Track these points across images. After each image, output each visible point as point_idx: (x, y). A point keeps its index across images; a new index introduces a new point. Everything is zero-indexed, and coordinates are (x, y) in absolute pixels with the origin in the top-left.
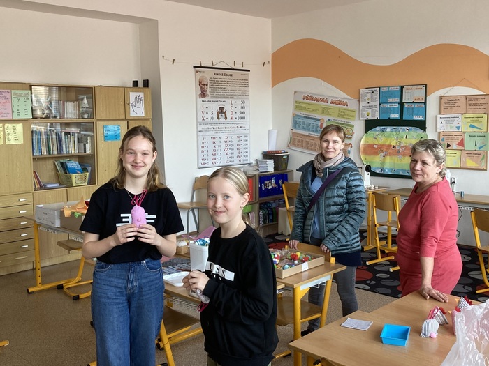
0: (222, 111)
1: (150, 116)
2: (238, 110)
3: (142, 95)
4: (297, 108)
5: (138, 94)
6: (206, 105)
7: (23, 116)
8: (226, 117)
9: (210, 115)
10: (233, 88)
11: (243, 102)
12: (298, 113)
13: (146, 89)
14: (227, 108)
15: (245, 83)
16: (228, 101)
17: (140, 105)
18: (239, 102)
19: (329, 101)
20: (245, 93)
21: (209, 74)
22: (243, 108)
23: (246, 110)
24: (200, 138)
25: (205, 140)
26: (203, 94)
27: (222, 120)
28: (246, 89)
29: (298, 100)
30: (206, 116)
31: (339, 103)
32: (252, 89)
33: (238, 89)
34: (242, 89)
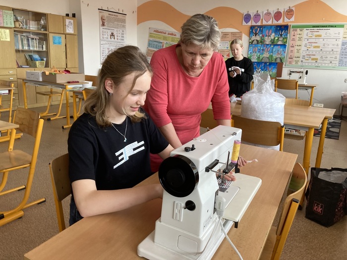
0: (112, 35)
1: (76, 34)
2: (120, 35)
3: (72, 21)
4: (150, 36)
5: (70, 20)
6: (105, 30)
7: (9, 26)
8: (114, 38)
9: (106, 36)
10: (118, 23)
11: (123, 31)
12: (151, 39)
13: (74, 18)
14: (115, 34)
15: (124, 21)
16: (116, 30)
17: (71, 27)
18: (121, 31)
19: (167, 33)
20: (124, 26)
21: (106, 14)
22: (123, 34)
23: (125, 36)
24: (102, 48)
25: (104, 49)
26: (103, 25)
27: (113, 39)
28: (125, 24)
29: (151, 32)
30: (104, 36)
31: (172, 34)
32: (127, 24)
33: (120, 23)
34: (123, 24)
